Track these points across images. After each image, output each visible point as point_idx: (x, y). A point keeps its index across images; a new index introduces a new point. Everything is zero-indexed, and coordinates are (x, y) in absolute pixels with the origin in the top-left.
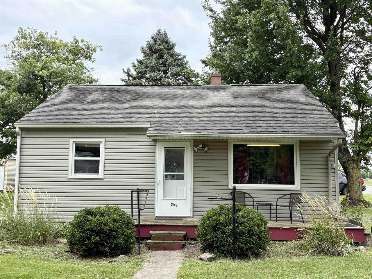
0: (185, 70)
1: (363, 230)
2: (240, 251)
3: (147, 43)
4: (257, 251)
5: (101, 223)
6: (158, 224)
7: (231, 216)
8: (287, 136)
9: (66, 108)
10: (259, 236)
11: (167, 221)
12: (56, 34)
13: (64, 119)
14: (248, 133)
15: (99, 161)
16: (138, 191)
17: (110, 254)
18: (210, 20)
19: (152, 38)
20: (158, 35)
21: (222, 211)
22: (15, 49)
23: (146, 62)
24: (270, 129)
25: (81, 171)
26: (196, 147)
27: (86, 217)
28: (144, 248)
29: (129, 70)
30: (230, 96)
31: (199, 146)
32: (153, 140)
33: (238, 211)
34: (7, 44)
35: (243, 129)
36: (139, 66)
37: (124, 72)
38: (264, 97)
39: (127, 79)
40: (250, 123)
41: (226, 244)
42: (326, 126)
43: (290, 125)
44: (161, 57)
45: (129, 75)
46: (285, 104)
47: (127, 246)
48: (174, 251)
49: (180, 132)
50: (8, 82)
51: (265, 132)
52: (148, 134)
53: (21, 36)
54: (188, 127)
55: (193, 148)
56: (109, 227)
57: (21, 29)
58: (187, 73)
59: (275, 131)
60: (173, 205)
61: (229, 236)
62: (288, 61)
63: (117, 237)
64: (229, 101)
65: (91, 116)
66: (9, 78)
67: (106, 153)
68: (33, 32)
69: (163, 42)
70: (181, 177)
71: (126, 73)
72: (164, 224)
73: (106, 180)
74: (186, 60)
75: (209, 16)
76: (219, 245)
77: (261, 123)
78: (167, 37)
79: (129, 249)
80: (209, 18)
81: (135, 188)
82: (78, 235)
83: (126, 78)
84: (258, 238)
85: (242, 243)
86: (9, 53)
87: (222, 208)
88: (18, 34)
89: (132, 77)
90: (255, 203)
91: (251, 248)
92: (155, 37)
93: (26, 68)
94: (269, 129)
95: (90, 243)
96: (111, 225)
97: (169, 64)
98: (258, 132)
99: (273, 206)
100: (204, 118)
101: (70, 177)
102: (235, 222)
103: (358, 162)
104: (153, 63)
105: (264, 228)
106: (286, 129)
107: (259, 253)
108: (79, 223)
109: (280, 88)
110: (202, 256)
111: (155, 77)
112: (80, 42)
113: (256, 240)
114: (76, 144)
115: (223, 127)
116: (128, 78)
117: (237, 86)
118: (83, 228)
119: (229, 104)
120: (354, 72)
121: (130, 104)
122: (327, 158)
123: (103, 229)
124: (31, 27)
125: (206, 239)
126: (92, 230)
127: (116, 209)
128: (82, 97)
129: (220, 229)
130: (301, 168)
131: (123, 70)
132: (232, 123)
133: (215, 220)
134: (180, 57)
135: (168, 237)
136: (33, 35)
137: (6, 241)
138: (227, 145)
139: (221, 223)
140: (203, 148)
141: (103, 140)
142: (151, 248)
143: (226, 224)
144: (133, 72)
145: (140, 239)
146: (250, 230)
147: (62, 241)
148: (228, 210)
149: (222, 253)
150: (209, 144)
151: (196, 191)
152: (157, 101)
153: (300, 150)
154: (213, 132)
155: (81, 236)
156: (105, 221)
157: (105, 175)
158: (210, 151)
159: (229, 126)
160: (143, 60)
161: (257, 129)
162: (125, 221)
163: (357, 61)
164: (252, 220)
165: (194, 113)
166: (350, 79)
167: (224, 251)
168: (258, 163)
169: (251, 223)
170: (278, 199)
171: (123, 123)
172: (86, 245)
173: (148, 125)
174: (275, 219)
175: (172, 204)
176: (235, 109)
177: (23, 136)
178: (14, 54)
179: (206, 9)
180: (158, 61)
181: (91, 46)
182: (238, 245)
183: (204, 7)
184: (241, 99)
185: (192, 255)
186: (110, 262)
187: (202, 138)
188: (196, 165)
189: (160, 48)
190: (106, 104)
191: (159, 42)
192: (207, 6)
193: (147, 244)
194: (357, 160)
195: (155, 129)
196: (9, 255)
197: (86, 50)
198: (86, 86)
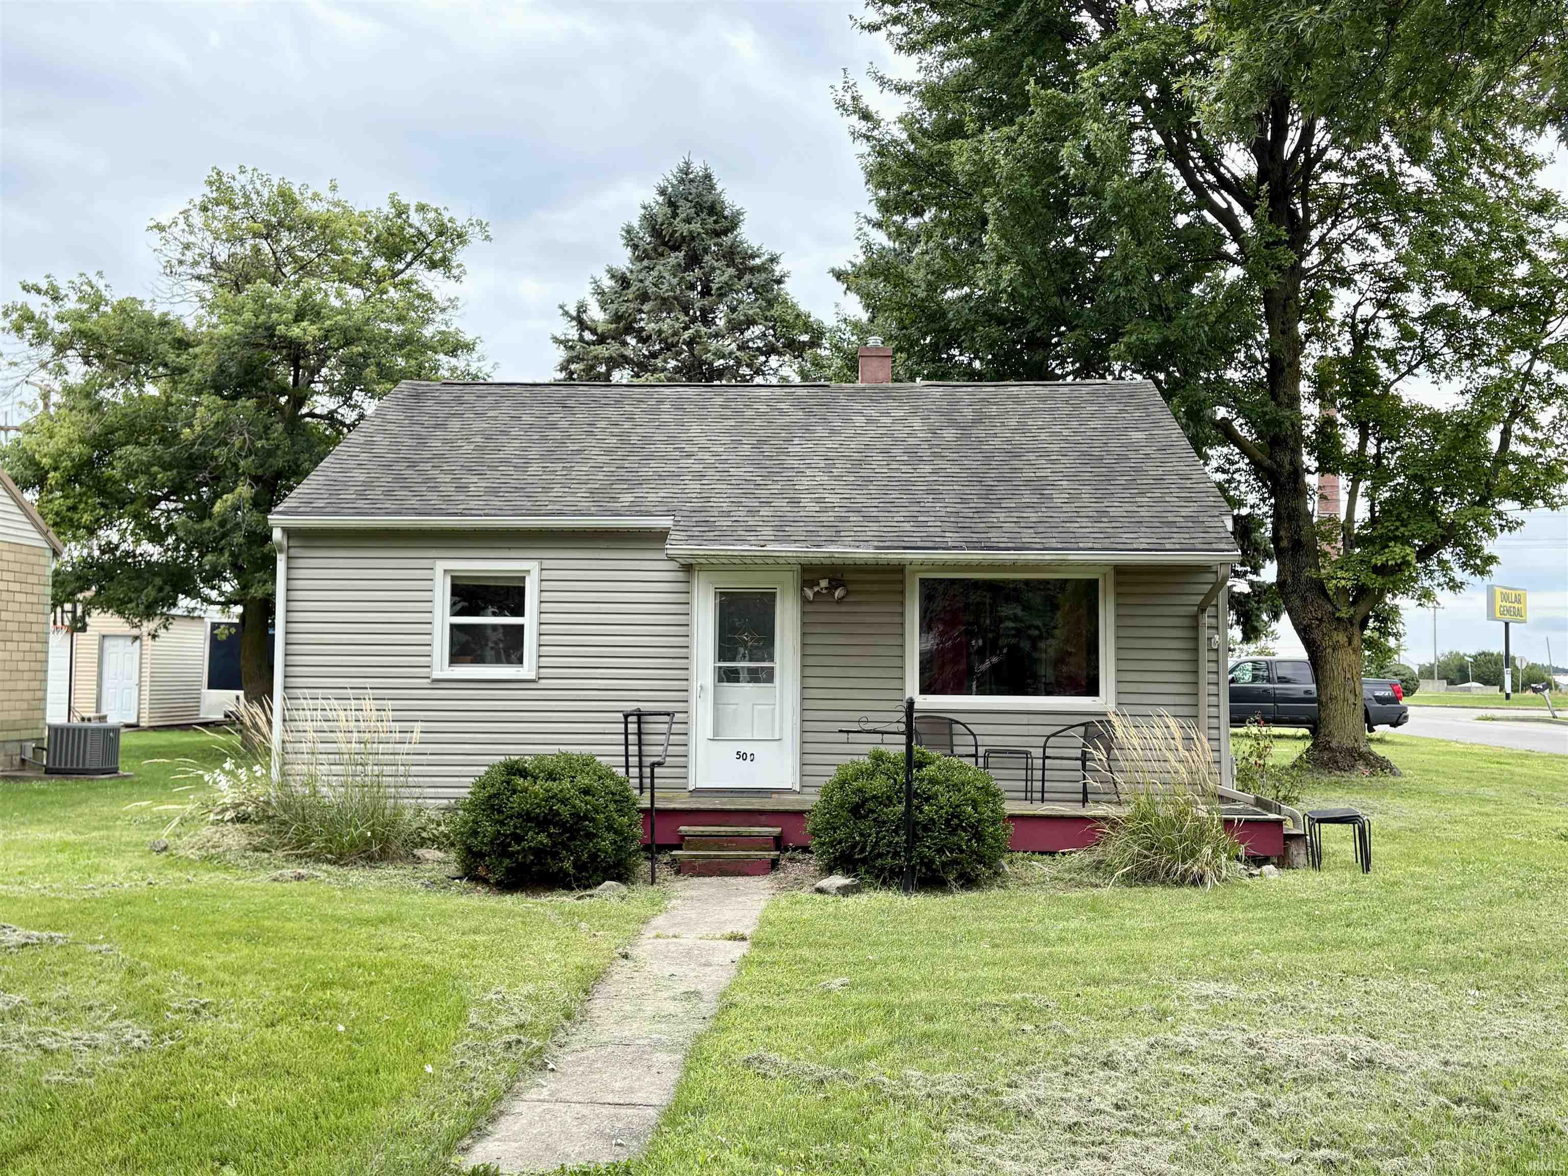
0: (777, 311)
1: (1279, 823)
2: (924, 870)
3: (643, 211)
4: (972, 870)
5: (552, 798)
6: (702, 807)
7: (901, 778)
8: (1073, 556)
9: (412, 465)
10: (977, 832)
11: (725, 800)
12: (334, 188)
13: (414, 502)
14: (961, 548)
15: (521, 628)
16: (639, 714)
17: (577, 880)
18: (864, 147)
19: (663, 192)
20: (681, 182)
21: (878, 766)
22: (192, 239)
23: (641, 281)
24: (1027, 536)
25: (469, 658)
26: (811, 588)
27: (508, 783)
28: (663, 872)
29: (582, 308)
30: (917, 423)
31: (818, 584)
32: (683, 565)
33: (920, 766)
34: (165, 222)
35: (947, 534)
36: (616, 292)
37: (566, 313)
38: (1021, 428)
39: (576, 337)
40: (971, 515)
41: (888, 852)
42: (1191, 524)
43: (1085, 522)
44: (693, 260)
45: (582, 325)
46: (1083, 454)
47: (619, 863)
48: (747, 878)
49: (763, 543)
50: (178, 356)
51: (1010, 545)
52: (669, 552)
53: (215, 195)
54: (787, 529)
55: (802, 590)
56: (574, 807)
57: (218, 174)
58: (784, 320)
59: (1038, 540)
60: (742, 756)
61: (896, 831)
62: (1118, 296)
63: (595, 836)
64: (911, 441)
65: (494, 492)
66: (182, 344)
67: (543, 605)
68: (258, 182)
69: (699, 207)
70: (767, 676)
71: (573, 318)
72: (720, 807)
73: (543, 683)
74: (778, 270)
75: (856, 135)
76: (870, 853)
77: (1002, 516)
78: (712, 187)
79: (626, 869)
80: (858, 142)
81: (631, 706)
82: (488, 828)
83: (573, 334)
84: (974, 836)
85: (929, 848)
86: (171, 254)
87: (878, 758)
88: (207, 190)
89: (594, 331)
90: (981, 751)
91: (955, 862)
92: (670, 189)
93: (247, 316)
94: (1023, 535)
95: (523, 849)
96: (577, 801)
97: (720, 289)
98: (988, 544)
99: (1032, 758)
100: (835, 499)
101: (437, 674)
102: (911, 794)
103: (1352, 625)
104: (665, 287)
105: (992, 811)
106: (1072, 535)
107: (977, 875)
108: (490, 797)
109: (1076, 394)
110: (824, 883)
111: (673, 336)
112: (412, 213)
113: (970, 840)
114: (453, 578)
115: (889, 529)
116: (581, 335)
117: (941, 389)
118: (503, 812)
119: (913, 453)
120: (1353, 317)
121: (608, 452)
122: (1195, 617)
123: (557, 814)
124: (249, 168)
125: (835, 839)
126: (527, 817)
127: (587, 762)
128: (455, 424)
129: (873, 811)
130: (1118, 649)
131: (561, 307)
132: (915, 514)
133: (860, 790)
134: (758, 261)
135: (731, 842)
136: (258, 193)
137: (280, 854)
138: (902, 582)
139: (875, 797)
140: (831, 588)
141: (533, 566)
142: (681, 869)
143: (889, 798)
144: (596, 314)
145: (653, 850)
146: (952, 814)
147: (427, 856)
148: (894, 764)
149: (877, 877)
150: (847, 577)
151: (809, 715)
152: (689, 441)
153: (1118, 595)
154: (857, 544)
155: (499, 832)
156: (561, 791)
157: (542, 670)
158: (850, 599)
159: (907, 526)
160: (632, 272)
161: (989, 535)
162: (613, 794)
163: (1363, 281)
164: (959, 790)
165: (805, 481)
166: (1339, 345)
167: (882, 870)
168: (1037, 628)
169: (955, 798)
170: (1049, 737)
171: (592, 515)
172: (511, 855)
173: (665, 522)
174: (1038, 795)
175: (738, 753)
176: (928, 468)
177: (293, 552)
178: (189, 256)
179: (846, 110)
180: (683, 277)
181: (449, 225)
182: (920, 853)
183: (841, 105)
184: (949, 434)
185: (799, 884)
186: (579, 898)
187: (828, 561)
188: (810, 640)
189: (691, 232)
190: (534, 453)
191: (686, 209)
192: (849, 101)
193: (674, 860)
194: (1350, 621)
195: (689, 533)
196: (303, 882)
197: (432, 237)
198: (461, 387)
